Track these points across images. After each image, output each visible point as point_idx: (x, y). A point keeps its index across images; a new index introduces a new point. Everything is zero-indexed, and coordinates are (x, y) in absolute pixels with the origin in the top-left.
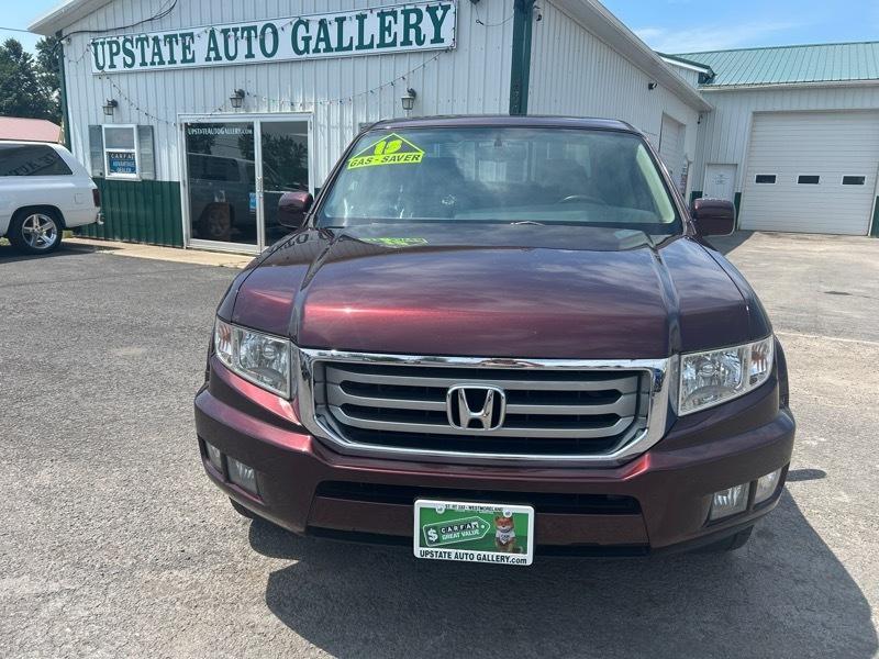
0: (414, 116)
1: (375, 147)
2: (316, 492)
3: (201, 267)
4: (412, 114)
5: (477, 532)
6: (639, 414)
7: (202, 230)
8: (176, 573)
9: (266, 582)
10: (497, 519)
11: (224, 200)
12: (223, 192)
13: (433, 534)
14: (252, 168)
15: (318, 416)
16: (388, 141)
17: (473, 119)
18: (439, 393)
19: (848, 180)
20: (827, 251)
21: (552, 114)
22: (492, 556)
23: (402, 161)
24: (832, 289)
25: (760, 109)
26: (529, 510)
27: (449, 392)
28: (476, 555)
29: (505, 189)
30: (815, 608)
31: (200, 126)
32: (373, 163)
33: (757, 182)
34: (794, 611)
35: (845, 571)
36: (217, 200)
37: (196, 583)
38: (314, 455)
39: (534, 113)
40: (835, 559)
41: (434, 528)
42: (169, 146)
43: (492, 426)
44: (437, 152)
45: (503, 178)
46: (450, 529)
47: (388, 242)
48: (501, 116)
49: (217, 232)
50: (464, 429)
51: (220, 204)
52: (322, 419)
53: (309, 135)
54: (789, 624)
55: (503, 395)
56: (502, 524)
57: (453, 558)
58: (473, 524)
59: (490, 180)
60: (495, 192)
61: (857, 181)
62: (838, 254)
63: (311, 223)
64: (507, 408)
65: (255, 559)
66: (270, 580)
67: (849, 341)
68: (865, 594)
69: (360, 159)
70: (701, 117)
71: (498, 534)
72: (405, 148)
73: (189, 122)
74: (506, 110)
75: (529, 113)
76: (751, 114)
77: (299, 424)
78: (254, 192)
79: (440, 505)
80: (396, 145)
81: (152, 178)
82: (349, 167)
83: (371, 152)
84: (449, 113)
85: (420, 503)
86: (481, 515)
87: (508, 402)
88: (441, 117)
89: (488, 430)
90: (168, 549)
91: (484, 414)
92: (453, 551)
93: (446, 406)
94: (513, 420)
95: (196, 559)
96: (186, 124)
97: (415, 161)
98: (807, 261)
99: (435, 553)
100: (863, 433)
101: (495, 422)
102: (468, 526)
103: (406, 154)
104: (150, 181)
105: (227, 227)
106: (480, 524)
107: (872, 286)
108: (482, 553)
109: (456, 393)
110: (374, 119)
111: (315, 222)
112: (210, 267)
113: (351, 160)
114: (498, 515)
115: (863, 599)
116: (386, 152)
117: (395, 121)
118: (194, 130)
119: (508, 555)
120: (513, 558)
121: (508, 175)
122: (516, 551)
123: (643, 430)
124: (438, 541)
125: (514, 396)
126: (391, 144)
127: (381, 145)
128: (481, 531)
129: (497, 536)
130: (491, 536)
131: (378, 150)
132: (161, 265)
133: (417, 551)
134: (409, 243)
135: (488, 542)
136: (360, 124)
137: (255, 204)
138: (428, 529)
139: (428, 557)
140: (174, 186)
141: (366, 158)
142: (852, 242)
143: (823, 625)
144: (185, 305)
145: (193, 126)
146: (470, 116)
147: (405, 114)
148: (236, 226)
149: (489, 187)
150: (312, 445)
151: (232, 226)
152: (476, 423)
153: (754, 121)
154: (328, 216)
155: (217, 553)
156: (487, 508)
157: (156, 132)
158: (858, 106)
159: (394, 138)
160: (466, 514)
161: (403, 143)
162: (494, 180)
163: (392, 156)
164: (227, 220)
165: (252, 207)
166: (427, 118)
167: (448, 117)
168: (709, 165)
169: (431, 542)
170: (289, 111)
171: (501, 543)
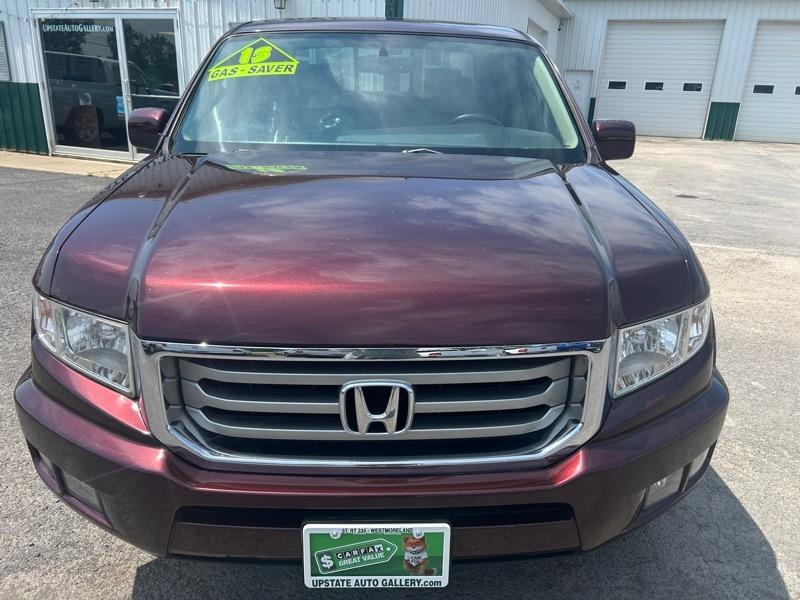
0: (288, 17)
1: (240, 54)
2: (176, 517)
3: (68, 176)
4: (285, 15)
5: (381, 555)
6: (572, 401)
7: (69, 135)
8: (22, 575)
9: (132, 581)
10: (406, 539)
11: (90, 103)
12: (88, 94)
13: (327, 562)
14: (116, 68)
15: (173, 424)
16: (255, 47)
17: (348, 23)
18: (331, 392)
19: (688, 87)
20: (670, 154)
21: (427, 18)
22: (400, 580)
23: (272, 72)
24: (681, 193)
25: (615, 17)
26: (444, 527)
27: (344, 390)
28: (380, 581)
29: (384, 101)
30: (722, 558)
31: (57, 22)
32: (238, 74)
33: (610, 88)
34: (703, 565)
35: (743, 509)
36: (82, 103)
37: (48, 588)
38: (170, 477)
39: (411, 17)
40: (731, 496)
41: (328, 554)
42: (22, 44)
43: (398, 428)
44: (312, 58)
45: (380, 88)
46: (348, 554)
47: (261, 169)
48: (377, 20)
49: (87, 137)
50: (363, 434)
51: (86, 108)
52: (179, 427)
53: (176, 34)
54: (701, 581)
55: (410, 390)
56: (411, 545)
57: (353, 586)
58: (376, 547)
59: (366, 90)
60: (373, 104)
61: (696, 87)
62: (680, 156)
63: (166, 147)
64: (415, 406)
65: (120, 549)
66: (137, 577)
67: (704, 245)
68: (767, 536)
69: (222, 69)
70: (561, 24)
71: (407, 556)
72: (275, 56)
73: (43, 17)
74: (382, 13)
75: (405, 17)
76: (606, 22)
77: (147, 433)
78: (121, 94)
79: (334, 529)
80: (265, 52)
81: (7, 79)
82: (210, 79)
83: (235, 60)
84: (324, 16)
85: (309, 528)
86: (386, 537)
87: (417, 399)
88: (315, 20)
89: (392, 433)
90: (14, 544)
91: (388, 417)
92: (353, 579)
93: (338, 407)
94: (422, 420)
95: (48, 555)
96: (39, 20)
97: (288, 72)
98: (656, 164)
99: (331, 581)
100: (734, 347)
101: (400, 425)
102: (371, 550)
103: (277, 64)
104: (5, 83)
105: (97, 132)
106: (385, 546)
107: (714, 188)
108: (388, 578)
109: (351, 392)
110: (243, 19)
111: (170, 147)
112: (78, 177)
113: (212, 70)
114: (407, 537)
115: (766, 543)
116: (254, 61)
117: (267, 22)
118: (49, 27)
119: (419, 578)
120: (425, 580)
121: (386, 86)
122: (428, 573)
123: (577, 422)
124: (332, 568)
125: (423, 392)
126: (258, 50)
127: (247, 53)
128: (387, 554)
129: (406, 558)
130: (398, 559)
131: (244, 59)
132: (23, 175)
133: (309, 581)
134: (286, 170)
135: (395, 565)
136: (230, 24)
137: (123, 109)
138: (320, 556)
139: (323, 586)
140: (31, 89)
141: (229, 68)
142: (690, 145)
143: (733, 579)
144: (47, 222)
145: (49, 22)
146: (346, 20)
147: (275, 14)
148: (107, 130)
149: (367, 97)
150: (168, 462)
151: (102, 130)
152: (377, 427)
153: (609, 29)
154: (187, 138)
155: (73, 545)
156: (394, 530)
157: (7, 27)
158: (699, 16)
159: (263, 44)
160: (368, 537)
161: (274, 50)
162: (371, 89)
163: (260, 66)
164: (96, 125)
165: (119, 111)
166: (301, 20)
167: (323, 20)
168: (568, 71)
169: (325, 569)
170: (153, 7)
171: (411, 566)
